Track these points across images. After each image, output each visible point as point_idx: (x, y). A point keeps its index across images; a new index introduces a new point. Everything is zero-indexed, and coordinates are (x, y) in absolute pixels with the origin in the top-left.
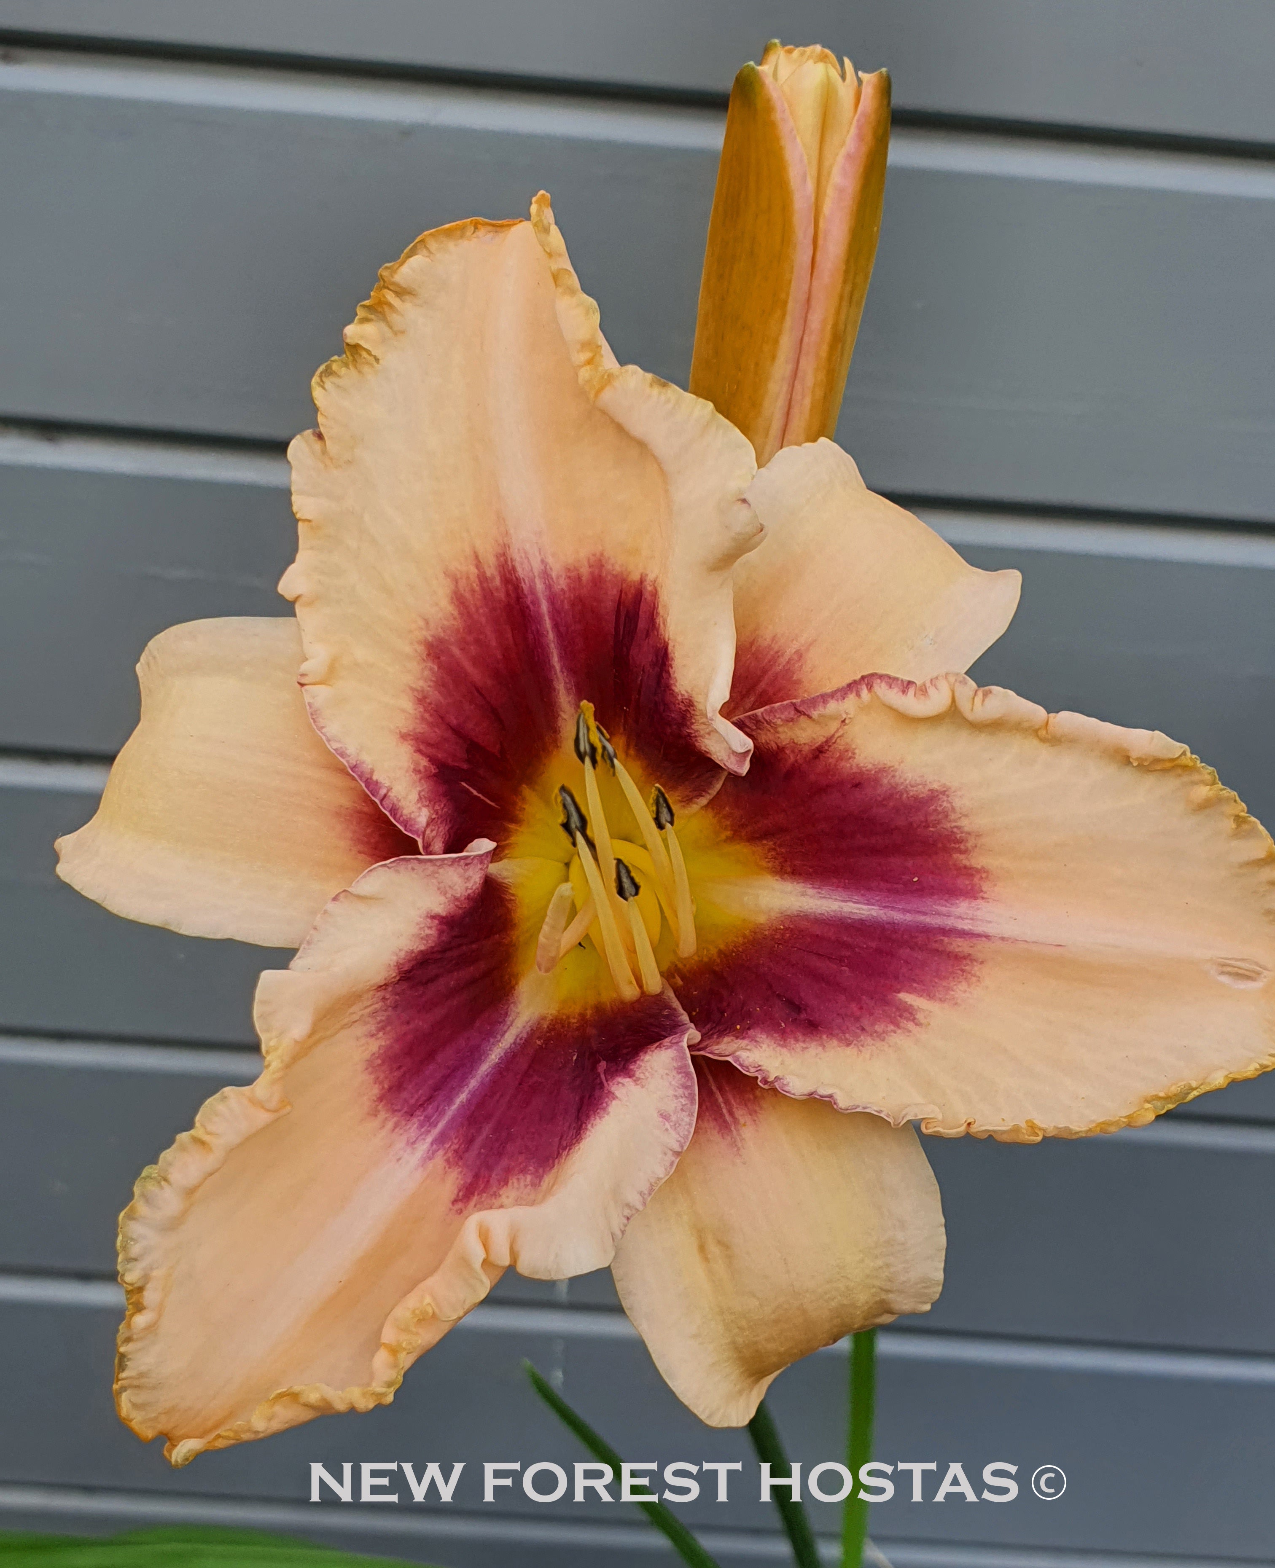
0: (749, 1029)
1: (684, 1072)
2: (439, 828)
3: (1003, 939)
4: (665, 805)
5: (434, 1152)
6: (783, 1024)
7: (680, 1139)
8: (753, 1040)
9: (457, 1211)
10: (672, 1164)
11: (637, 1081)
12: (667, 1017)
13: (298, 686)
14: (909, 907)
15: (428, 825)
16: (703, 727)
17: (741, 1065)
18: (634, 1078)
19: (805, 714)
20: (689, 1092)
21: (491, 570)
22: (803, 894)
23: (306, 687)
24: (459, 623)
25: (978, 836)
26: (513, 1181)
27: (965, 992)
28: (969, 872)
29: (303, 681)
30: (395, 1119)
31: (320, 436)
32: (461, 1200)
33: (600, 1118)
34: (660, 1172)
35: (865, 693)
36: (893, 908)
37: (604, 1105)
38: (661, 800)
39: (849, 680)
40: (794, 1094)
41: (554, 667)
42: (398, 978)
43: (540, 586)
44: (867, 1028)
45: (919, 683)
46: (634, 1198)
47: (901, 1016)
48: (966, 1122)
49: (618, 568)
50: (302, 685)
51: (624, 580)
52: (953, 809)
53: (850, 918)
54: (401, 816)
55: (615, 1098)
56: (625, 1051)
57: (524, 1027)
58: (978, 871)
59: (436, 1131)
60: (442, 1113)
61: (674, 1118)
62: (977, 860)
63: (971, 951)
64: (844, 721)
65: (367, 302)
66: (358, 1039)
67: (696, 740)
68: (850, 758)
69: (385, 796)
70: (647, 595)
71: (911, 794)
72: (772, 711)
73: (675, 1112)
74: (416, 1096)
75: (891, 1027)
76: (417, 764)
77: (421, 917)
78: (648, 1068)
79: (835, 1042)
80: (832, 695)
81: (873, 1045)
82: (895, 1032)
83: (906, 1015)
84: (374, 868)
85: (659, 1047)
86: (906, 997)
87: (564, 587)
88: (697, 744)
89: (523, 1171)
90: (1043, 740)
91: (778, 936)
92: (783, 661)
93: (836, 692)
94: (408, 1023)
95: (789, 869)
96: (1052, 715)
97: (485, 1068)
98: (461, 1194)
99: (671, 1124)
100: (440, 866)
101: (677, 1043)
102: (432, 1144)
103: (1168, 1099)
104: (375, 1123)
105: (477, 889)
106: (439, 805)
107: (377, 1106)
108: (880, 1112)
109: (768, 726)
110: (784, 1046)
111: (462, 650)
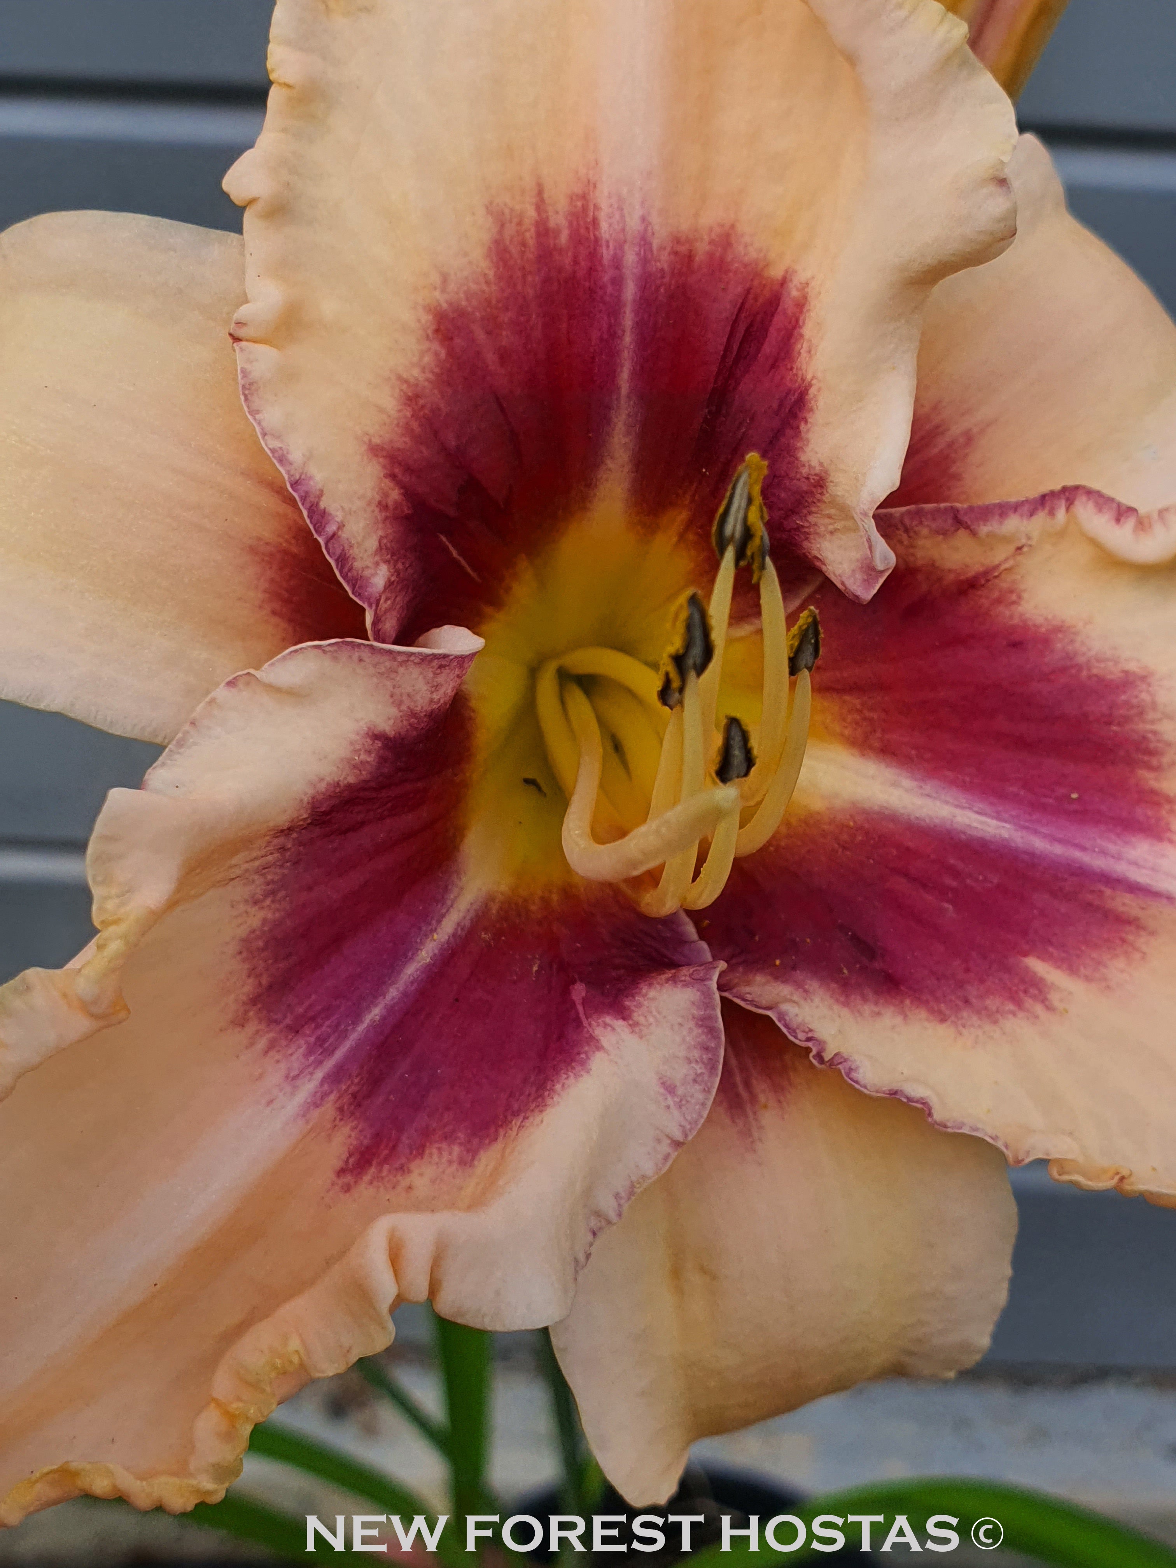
0: (794, 968)
1: (707, 1027)
2: (396, 597)
4: (813, 641)
5: (325, 1095)
6: (845, 971)
7: (684, 1123)
8: (800, 986)
9: (342, 1187)
10: (667, 1157)
11: (634, 1026)
13: (230, 340)
14: (1060, 835)
15: (385, 590)
16: (827, 521)
17: (786, 1026)
18: (631, 1022)
19: (967, 527)
20: (710, 1056)
21: (558, 219)
22: (895, 784)
23: (243, 344)
24: (494, 291)
26: (432, 1150)
27: (1122, 971)
28: (1155, 799)
29: (241, 333)
30: (271, 1035)
32: (351, 1171)
33: (577, 1076)
34: (648, 1167)
36: (1036, 832)
37: (584, 1058)
38: (811, 631)
39: (1045, 488)
40: (867, 1087)
41: (619, 388)
42: (309, 821)
43: (630, 258)
44: (974, 1001)
45: (1142, 511)
46: (608, 1205)
47: (1025, 992)
48: (1117, 1173)
49: (753, 254)
50: (236, 339)
51: (758, 274)
52: (1154, 706)
53: (964, 833)
54: (350, 570)
55: (599, 1048)
56: (614, 974)
57: (468, 910)
58: (1167, 799)
59: (330, 1064)
60: (343, 1036)
61: (680, 1091)
63: (1141, 914)
64: (1019, 548)
66: (234, 905)
67: (807, 539)
68: (1014, 603)
69: (334, 535)
70: (787, 304)
71: (1095, 671)
72: (919, 513)
73: (686, 1082)
74: (306, 1004)
75: (1011, 1006)
76: (386, 495)
77: (358, 733)
78: (653, 1009)
79: (923, 1014)
80: (1016, 507)
81: (980, 1026)
82: (1014, 1014)
83: (1033, 991)
84: (301, 649)
85: (674, 980)
86: (1037, 966)
87: (666, 267)
88: (806, 544)
89: (448, 1138)
91: (845, 837)
92: (941, 443)
93: (1023, 503)
94: (310, 888)
95: (875, 742)
97: (411, 970)
98: (352, 1161)
99: (676, 1099)
100: (401, 664)
101: (703, 980)
102: (322, 1083)
104: (239, 1037)
105: (445, 703)
106: (403, 564)
107: (246, 1012)
108: (995, 1138)
109: (904, 537)
110: (846, 1004)
111: (489, 333)
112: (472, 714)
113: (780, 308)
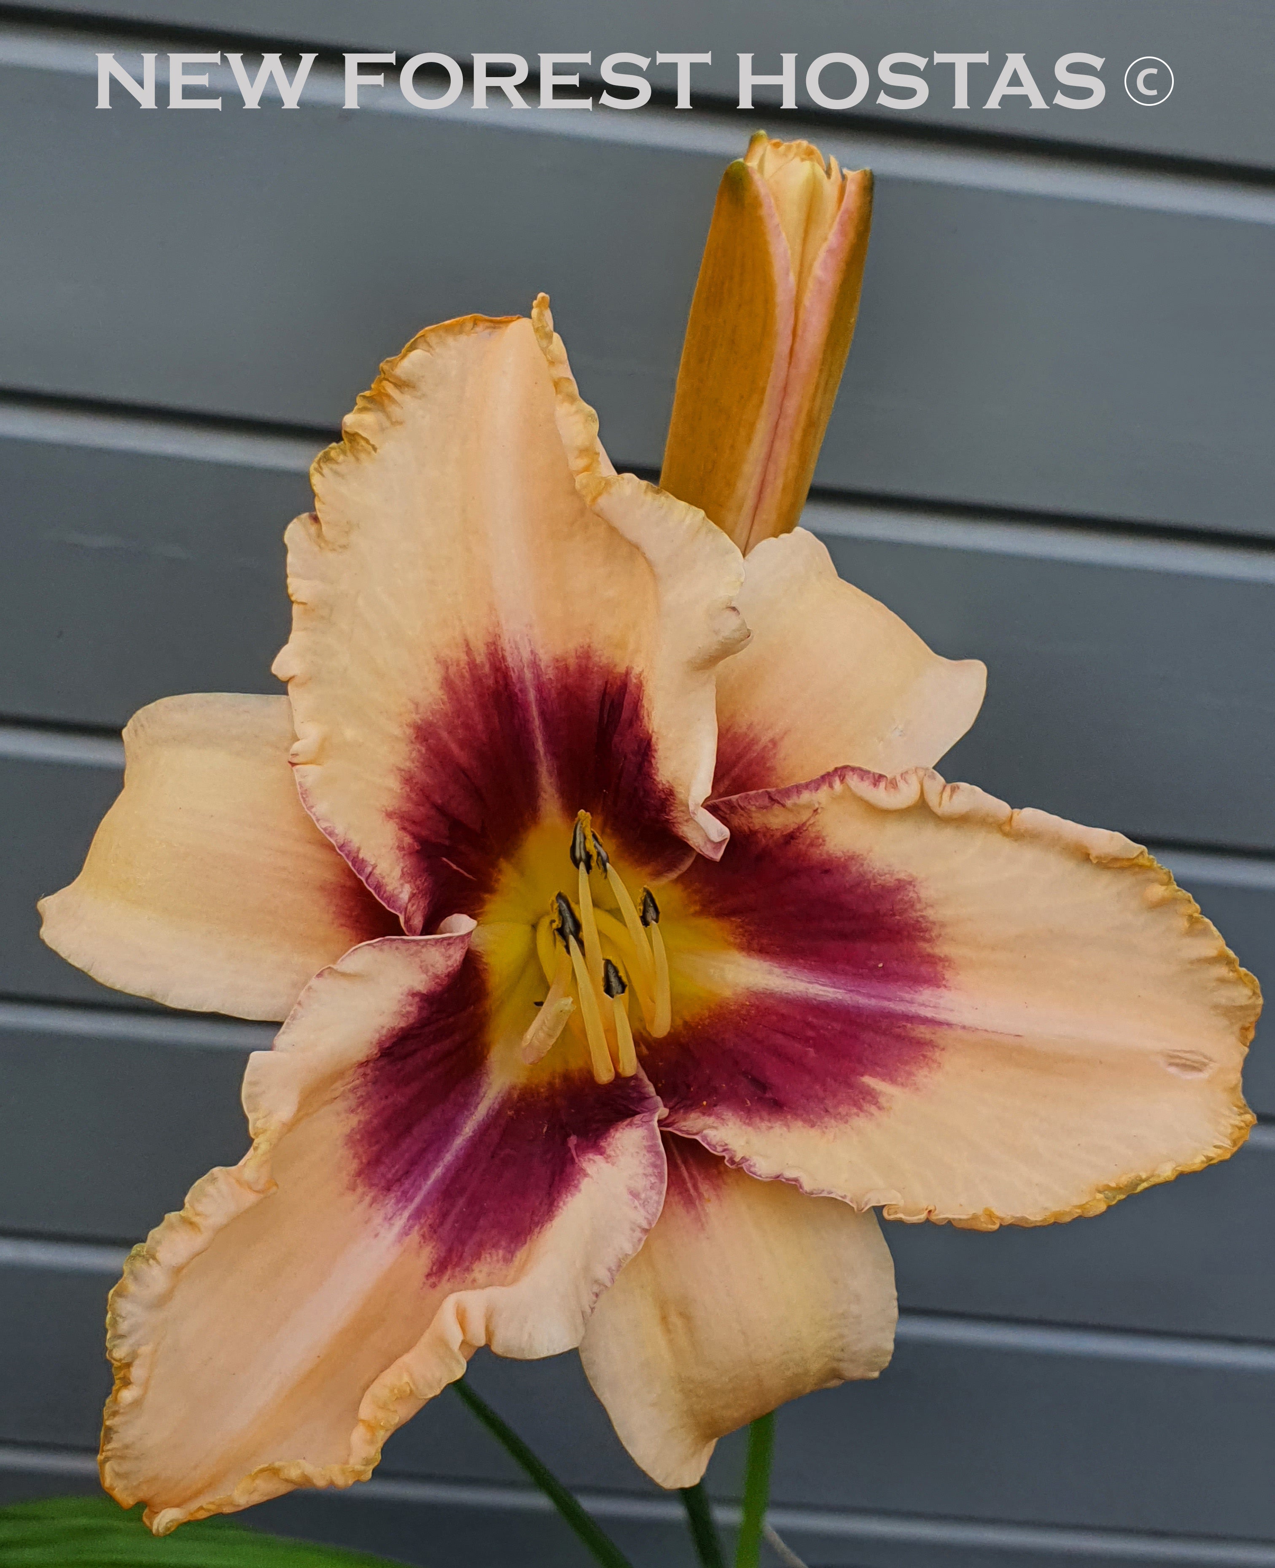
0: (715, 1105)
1: (654, 1152)
2: (419, 902)
3: (964, 1027)
4: (651, 905)
5: (411, 1227)
6: (748, 1102)
7: (648, 1217)
8: (719, 1117)
9: (430, 1285)
10: (640, 1240)
11: (608, 1158)
12: (634, 1088)
13: (290, 765)
14: (873, 993)
15: (410, 900)
16: (682, 814)
17: (708, 1144)
18: (605, 1156)
19: (779, 803)
20: (659, 1171)
21: (481, 657)
22: (770, 973)
23: (298, 767)
24: (448, 708)
25: (943, 925)
26: (486, 1256)
27: (926, 1076)
28: (932, 960)
29: (295, 760)
30: (373, 1194)
31: (316, 519)
32: (436, 1274)
33: (572, 1195)
34: (628, 1248)
35: (837, 785)
36: (859, 993)
37: (576, 1182)
38: (649, 900)
39: (823, 773)
40: (760, 1176)
41: (538, 751)
42: (379, 1055)
43: (528, 675)
44: (831, 1110)
45: (890, 777)
46: (602, 1274)
47: (863, 1099)
48: (926, 1209)
49: (604, 661)
50: (293, 764)
51: (610, 672)
52: (919, 900)
53: (815, 1000)
54: (385, 892)
55: (586, 1175)
56: (595, 1126)
57: (496, 1098)
58: (941, 959)
59: (412, 1207)
60: (418, 1188)
61: (643, 1196)
62: (942, 949)
63: (933, 1037)
64: (816, 810)
65: (367, 393)
66: (338, 1114)
67: (674, 826)
68: (821, 845)
69: (371, 873)
70: (631, 688)
71: (879, 882)
72: (747, 798)
73: (645, 1189)
74: (393, 1171)
75: (855, 1110)
76: (401, 840)
77: (402, 994)
78: (619, 1145)
79: (800, 1123)
80: (807, 786)
81: (836, 1127)
82: (857, 1115)
83: (869, 1098)
84: (359, 948)
85: (630, 1124)
86: (868, 1080)
87: (552, 677)
88: (674, 830)
89: (495, 1246)
90: (1006, 834)
91: (744, 1012)
92: (757, 748)
93: (810, 783)
94: (387, 1097)
95: (756, 946)
96: (1016, 810)
97: (459, 1142)
98: (434, 1268)
99: (640, 1202)
100: (423, 947)
101: (647, 1121)
102: (408, 1220)
103: (1119, 1189)
104: (351, 1198)
105: (457, 966)
106: (420, 880)
107: (355, 1181)
108: (844, 1197)
109: (742, 812)
110: (749, 1125)
111: (450, 733)
112: (485, 967)
113: (628, 690)
